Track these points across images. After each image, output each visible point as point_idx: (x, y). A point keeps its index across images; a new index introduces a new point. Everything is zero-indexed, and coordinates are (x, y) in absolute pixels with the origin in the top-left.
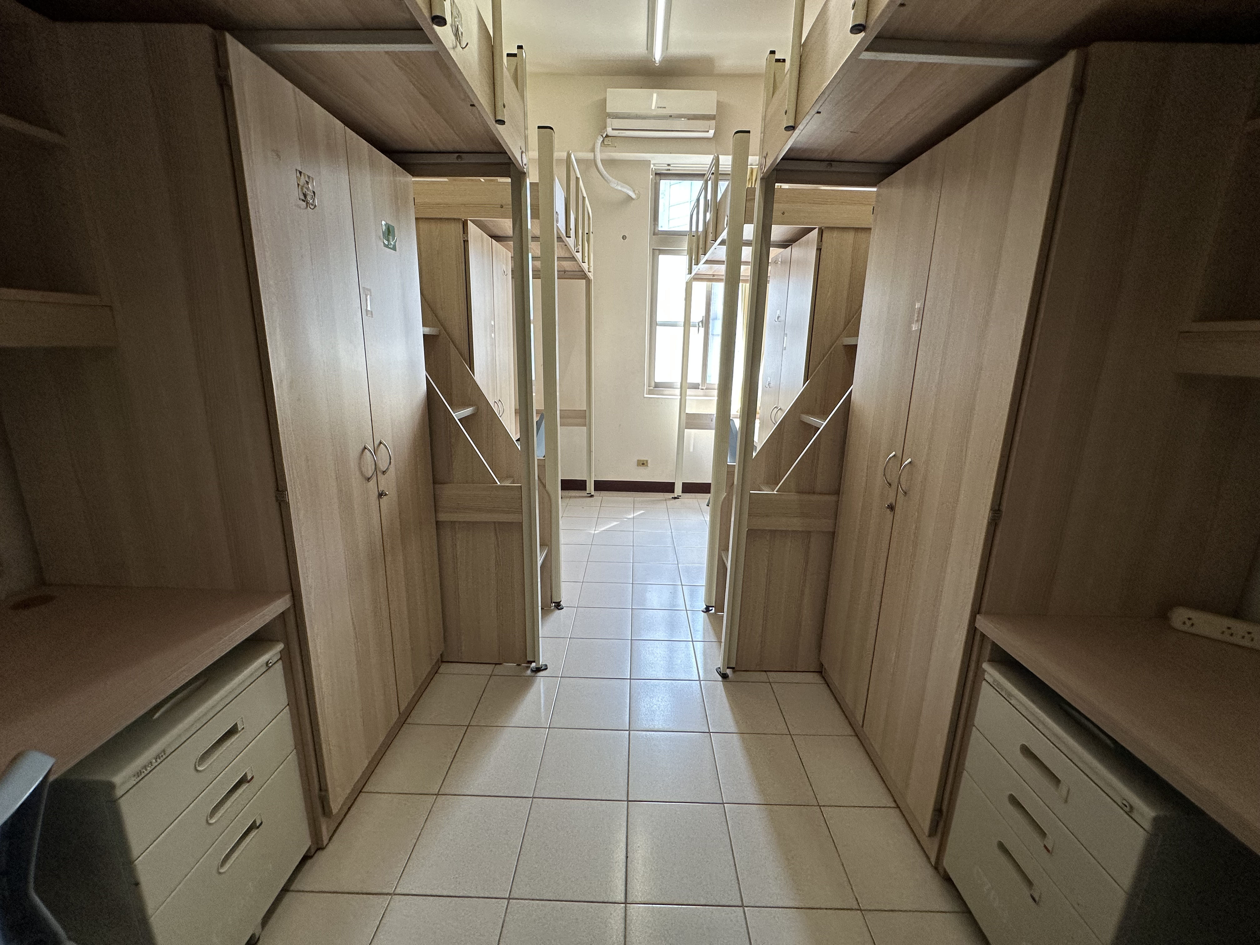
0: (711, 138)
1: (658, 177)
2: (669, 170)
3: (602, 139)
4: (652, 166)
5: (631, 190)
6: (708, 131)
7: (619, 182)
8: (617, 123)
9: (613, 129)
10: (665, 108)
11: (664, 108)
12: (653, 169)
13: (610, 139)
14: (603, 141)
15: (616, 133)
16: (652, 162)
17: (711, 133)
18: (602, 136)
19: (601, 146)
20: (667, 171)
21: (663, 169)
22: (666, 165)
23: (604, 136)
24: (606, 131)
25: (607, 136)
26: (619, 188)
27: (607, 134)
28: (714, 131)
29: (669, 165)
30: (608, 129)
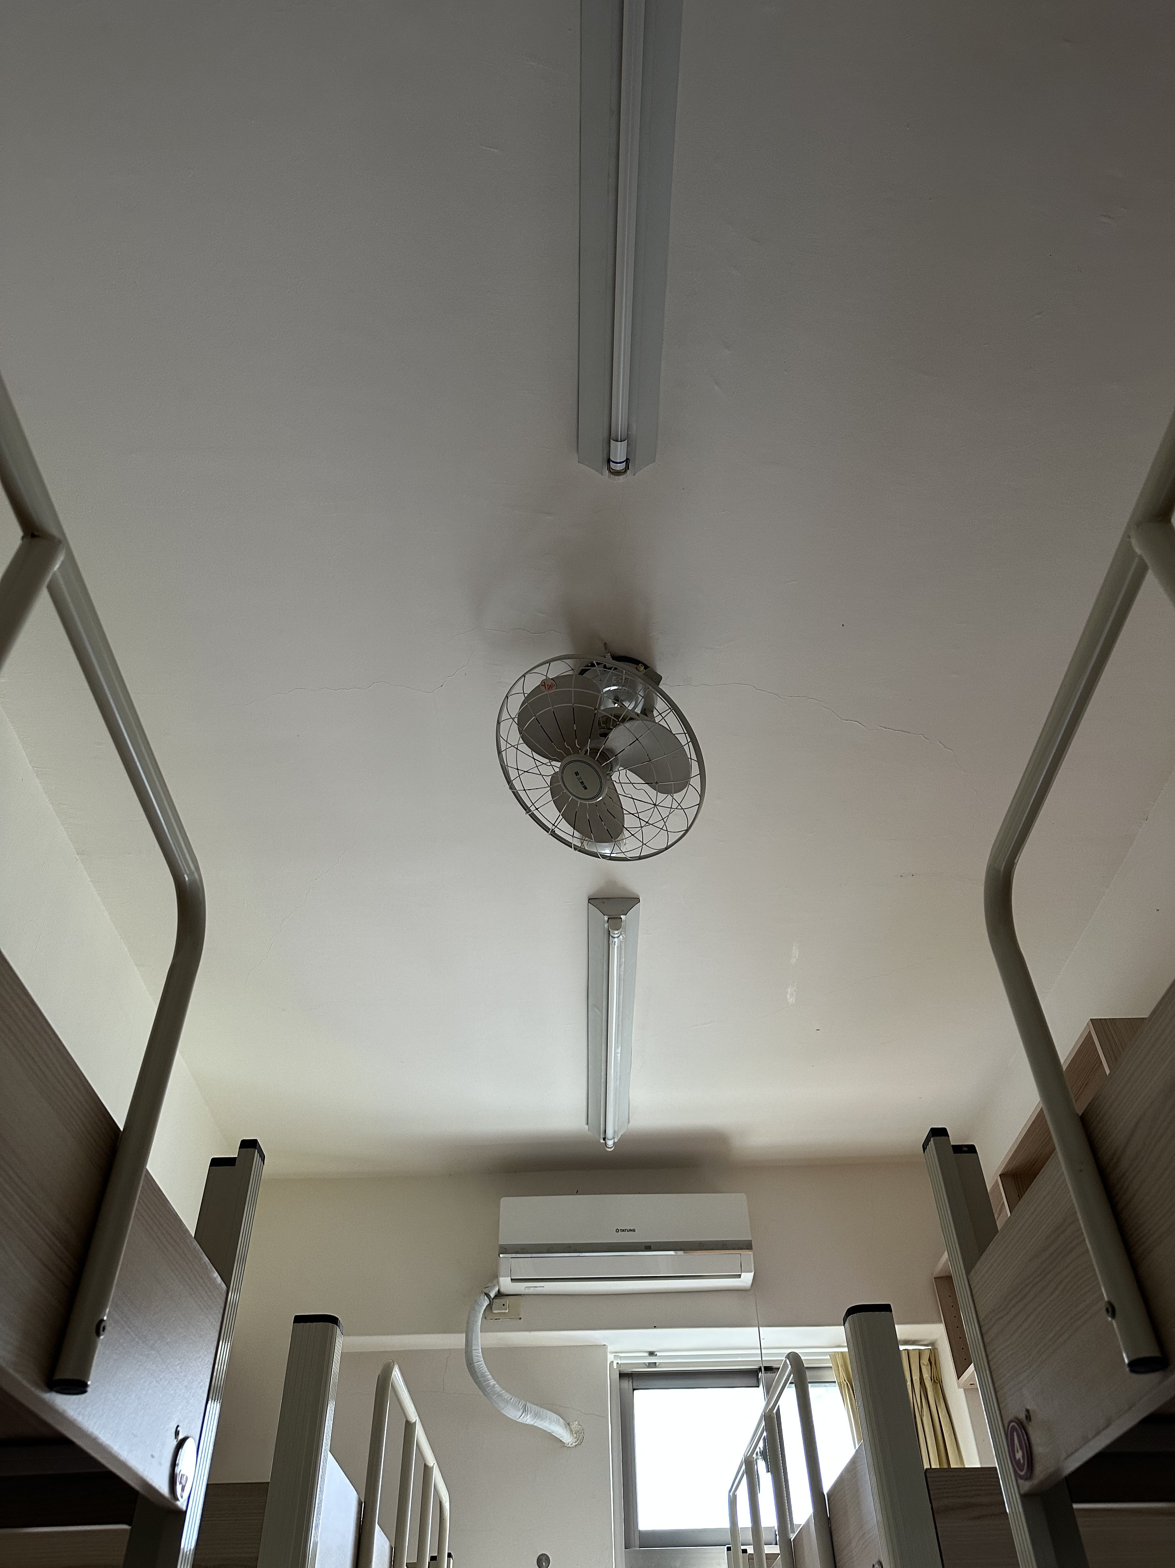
0: (749, 1290)
1: (627, 1384)
2: (654, 1364)
3: (487, 1302)
4: (610, 1357)
5: (558, 1423)
6: (739, 1276)
7: (528, 1404)
8: (525, 1265)
9: (512, 1279)
10: (634, 1230)
11: (631, 1230)
12: (615, 1366)
13: (507, 1301)
14: (490, 1306)
15: (520, 1287)
16: (610, 1348)
17: (747, 1279)
18: (487, 1295)
19: (485, 1317)
20: (649, 1367)
21: (638, 1361)
22: (646, 1354)
23: (492, 1295)
24: (498, 1283)
25: (499, 1295)
26: (528, 1420)
27: (499, 1290)
28: (753, 1273)
29: (652, 1354)
30: (501, 1279)
